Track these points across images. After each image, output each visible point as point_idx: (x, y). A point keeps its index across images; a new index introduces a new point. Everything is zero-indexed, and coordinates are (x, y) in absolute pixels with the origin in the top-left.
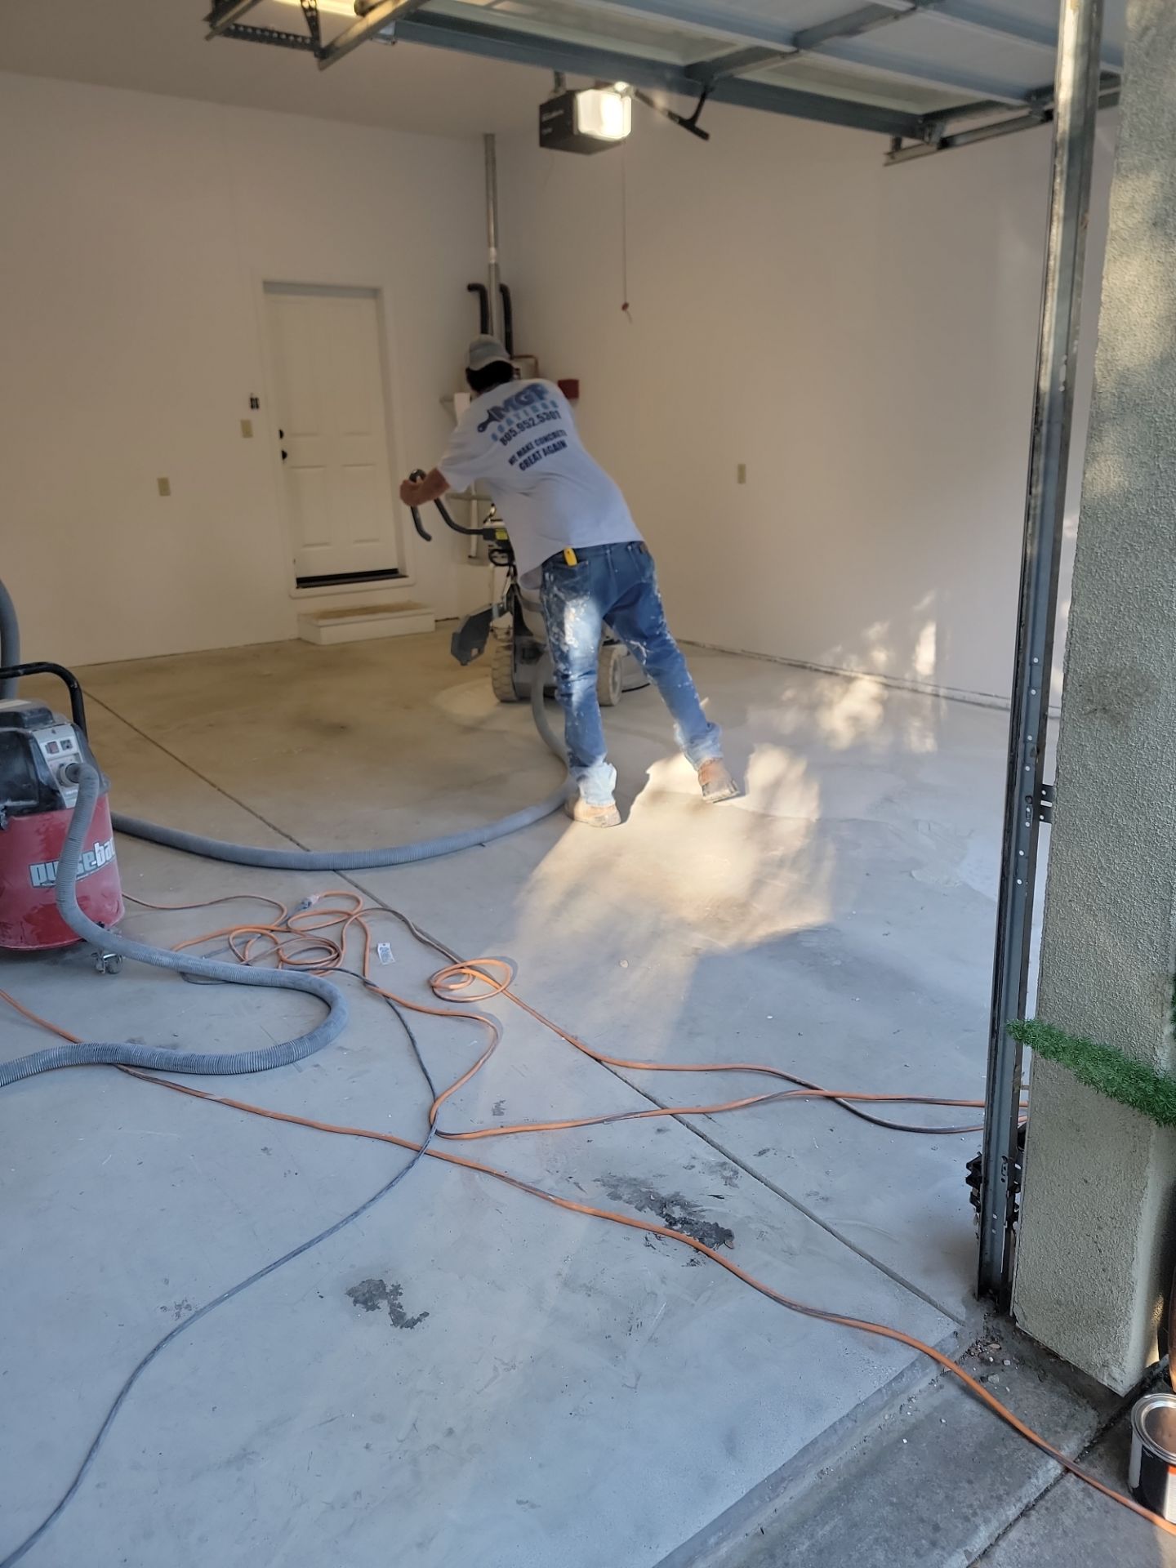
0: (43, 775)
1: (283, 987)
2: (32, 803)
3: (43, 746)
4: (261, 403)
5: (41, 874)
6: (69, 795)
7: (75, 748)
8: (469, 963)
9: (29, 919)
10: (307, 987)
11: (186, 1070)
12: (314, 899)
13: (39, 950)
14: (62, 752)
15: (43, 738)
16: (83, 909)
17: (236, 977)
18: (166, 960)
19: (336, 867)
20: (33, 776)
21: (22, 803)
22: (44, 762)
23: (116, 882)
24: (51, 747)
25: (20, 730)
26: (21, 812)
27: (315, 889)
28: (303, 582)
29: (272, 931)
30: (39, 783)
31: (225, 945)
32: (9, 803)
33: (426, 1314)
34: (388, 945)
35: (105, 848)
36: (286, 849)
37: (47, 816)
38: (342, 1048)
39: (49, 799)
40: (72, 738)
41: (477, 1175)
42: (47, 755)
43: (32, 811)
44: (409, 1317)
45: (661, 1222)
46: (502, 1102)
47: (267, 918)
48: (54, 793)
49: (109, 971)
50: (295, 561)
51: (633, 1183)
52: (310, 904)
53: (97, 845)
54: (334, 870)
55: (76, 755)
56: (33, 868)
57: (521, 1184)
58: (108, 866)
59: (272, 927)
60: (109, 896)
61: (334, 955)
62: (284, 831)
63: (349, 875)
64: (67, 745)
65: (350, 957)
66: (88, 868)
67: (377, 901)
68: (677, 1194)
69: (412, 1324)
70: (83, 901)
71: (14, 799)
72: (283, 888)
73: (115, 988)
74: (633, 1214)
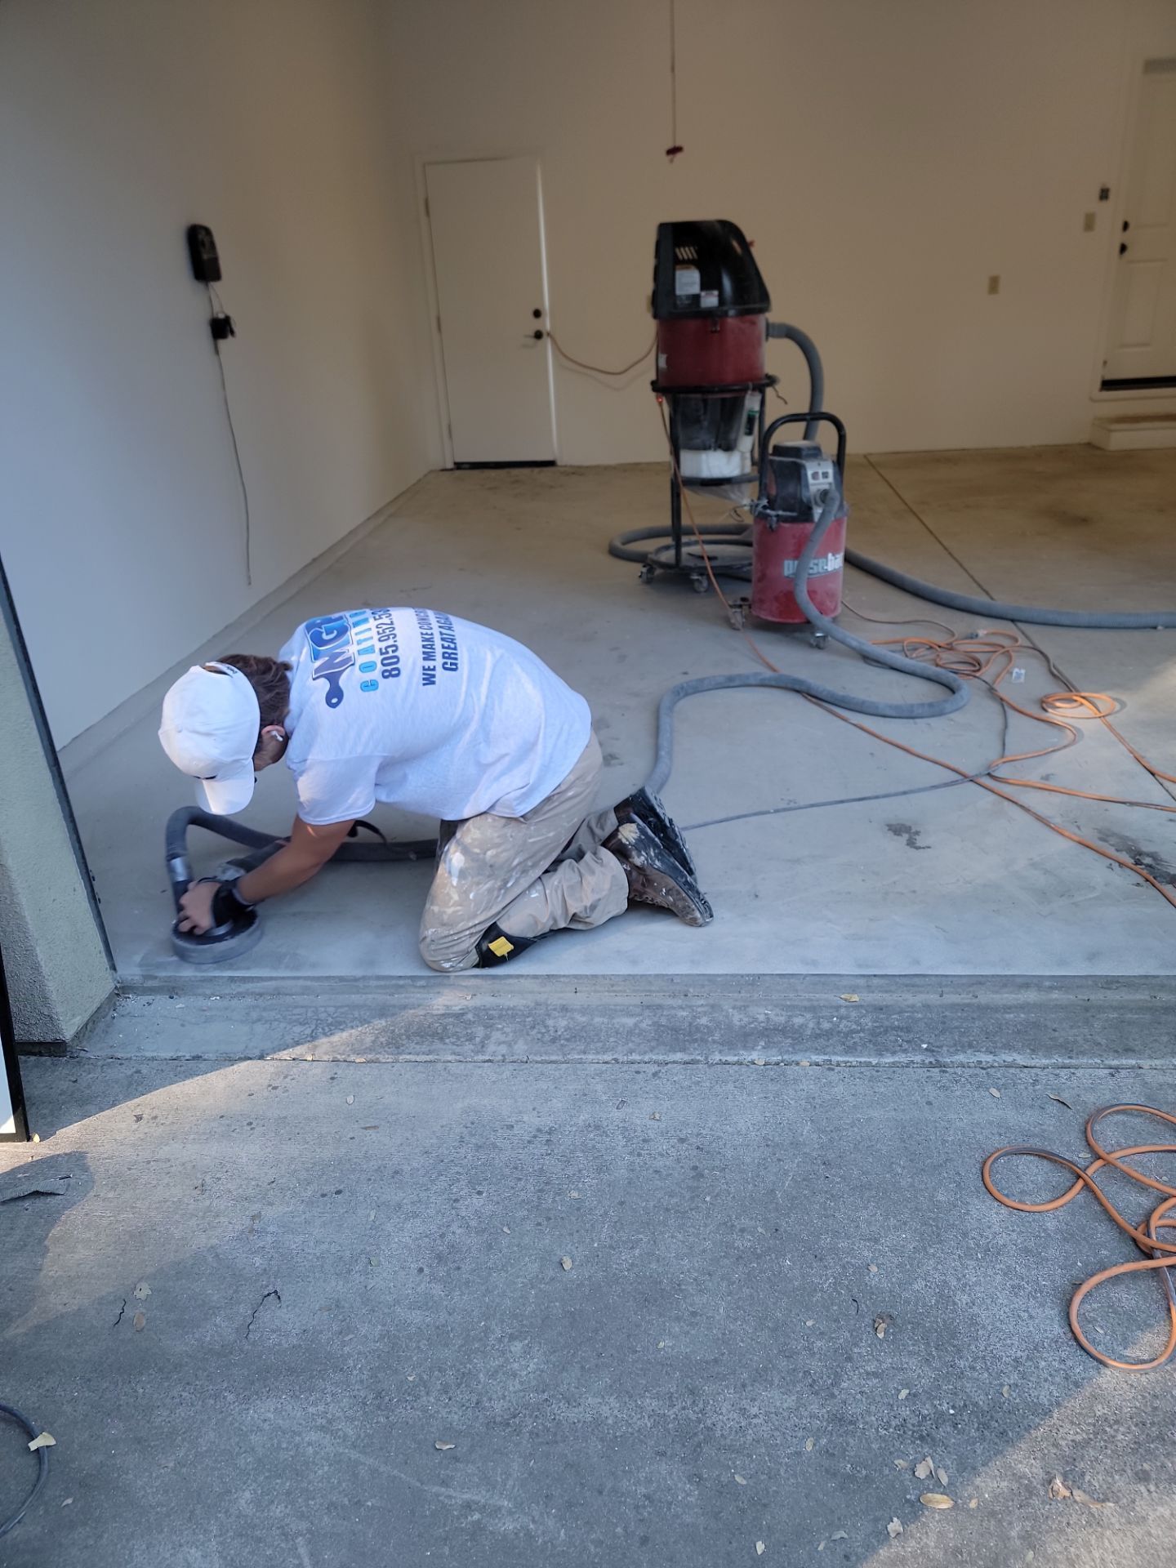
0: (805, 495)
1: (929, 679)
2: (794, 514)
3: (810, 473)
4: (1112, 195)
5: (789, 567)
6: (817, 512)
7: (831, 479)
8: (1083, 694)
9: (777, 599)
10: (945, 681)
11: (843, 705)
12: (981, 633)
13: (779, 623)
14: (821, 480)
15: (811, 468)
16: (812, 599)
17: (898, 665)
18: (854, 644)
19: (1016, 617)
20: (798, 496)
21: (788, 514)
22: (807, 486)
23: (838, 586)
24: (815, 475)
25: (798, 461)
26: (786, 520)
27: (984, 628)
28: (1108, 385)
29: (940, 647)
30: (801, 500)
31: (900, 648)
32: (781, 513)
33: (929, 847)
34: (1023, 671)
35: (836, 558)
36: (979, 599)
37: (801, 526)
38: (952, 720)
39: (804, 513)
40: (830, 471)
41: (1006, 803)
42: (811, 481)
43: (792, 520)
44: (918, 844)
45: (1130, 861)
46: (1053, 774)
47: (941, 639)
48: (810, 509)
49: (818, 647)
50: (1105, 363)
51: (1124, 839)
52: (977, 636)
53: (830, 555)
54: (1013, 621)
55: (830, 484)
56: (786, 563)
57: (1035, 813)
58: (834, 573)
59: (941, 644)
60: (831, 595)
61: (978, 667)
62: (985, 587)
63: (1019, 624)
64: (825, 475)
65: (988, 673)
66: (820, 570)
67: (1032, 643)
68: (1156, 853)
69: (918, 848)
70: (812, 594)
71: (784, 510)
72: (960, 623)
73: (817, 656)
74: (1112, 851)
